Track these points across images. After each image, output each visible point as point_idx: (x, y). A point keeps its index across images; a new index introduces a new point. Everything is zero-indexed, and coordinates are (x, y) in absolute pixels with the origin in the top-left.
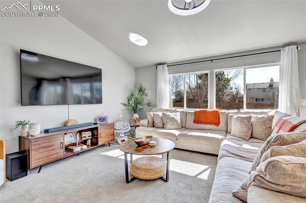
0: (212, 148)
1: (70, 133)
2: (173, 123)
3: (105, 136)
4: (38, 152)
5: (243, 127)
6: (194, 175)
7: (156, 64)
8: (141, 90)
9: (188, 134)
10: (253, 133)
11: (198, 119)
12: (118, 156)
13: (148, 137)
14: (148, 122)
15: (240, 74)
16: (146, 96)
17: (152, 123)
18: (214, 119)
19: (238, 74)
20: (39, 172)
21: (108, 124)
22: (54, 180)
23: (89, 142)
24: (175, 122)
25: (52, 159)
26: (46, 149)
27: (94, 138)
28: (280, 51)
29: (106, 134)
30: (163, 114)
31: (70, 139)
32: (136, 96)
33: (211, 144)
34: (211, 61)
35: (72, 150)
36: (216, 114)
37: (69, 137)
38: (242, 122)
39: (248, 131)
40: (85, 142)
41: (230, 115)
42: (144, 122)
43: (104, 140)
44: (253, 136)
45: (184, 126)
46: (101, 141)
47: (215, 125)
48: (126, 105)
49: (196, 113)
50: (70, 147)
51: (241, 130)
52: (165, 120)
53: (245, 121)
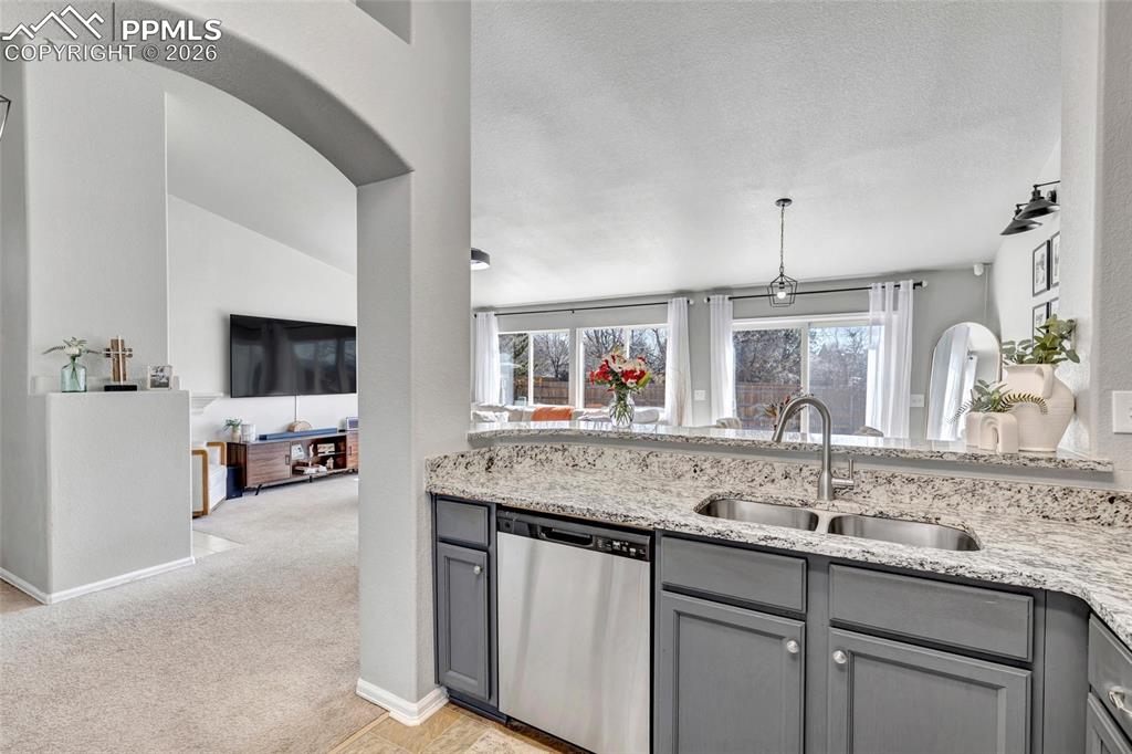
1: (297, 443)
4: (257, 465)
23: (330, 462)
26: (267, 462)
27: (339, 455)
28: (668, 303)
31: (300, 454)
34: (571, 311)
35: (302, 473)
37: (298, 449)
40: (323, 461)
46: (351, 462)
49: (535, 413)
50: (298, 468)
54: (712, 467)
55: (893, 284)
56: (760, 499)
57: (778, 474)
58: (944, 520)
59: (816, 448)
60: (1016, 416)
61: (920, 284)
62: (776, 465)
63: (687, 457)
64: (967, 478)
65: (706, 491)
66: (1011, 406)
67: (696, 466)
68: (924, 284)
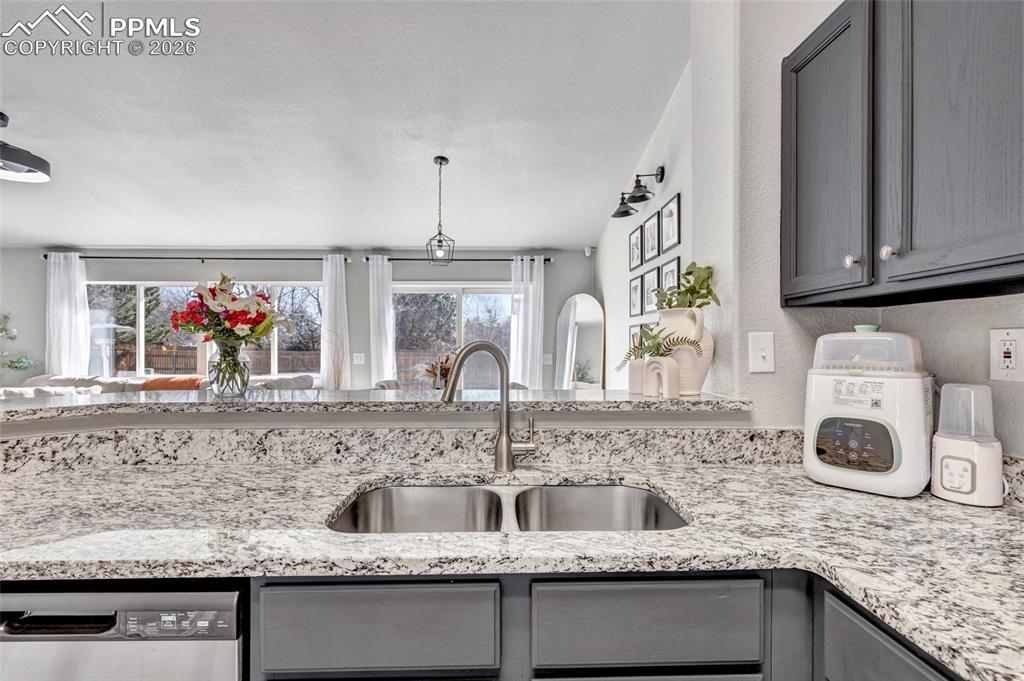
34: (201, 260)
54: (362, 443)
55: (529, 257)
56: (426, 482)
57: (447, 444)
58: (630, 479)
59: (492, 407)
60: (676, 359)
61: (549, 260)
62: (444, 432)
63: (326, 432)
64: (640, 429)
65: (352, 480)
66: (671, 350)
67: (340, 443)
68: (552, 260)
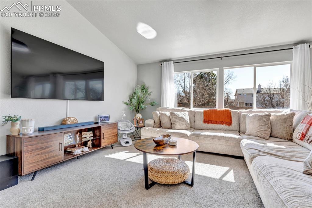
0: (228, 149)
1: (68, 132)
2: (182, 123)
3: (109, 137)
4: (32, 154)
5: (262, 126)
6: (218, 177)
7: (161, 60)
8: (143, 89)
9: (201, 134)
10: (272, 132)
11: (209, 119)
12: (126, 158)
13: (164, 136)
14: (154, 122)
15: (231, 79)
16: (149, 95)
17: (159, 123)
18: (226, 119)
19: (229, 79)
20: (32, 179)
21: (111, 123)
22: (55, 189)
23: (90, 144)
24: (184, 121)
25: (49, 163)
26: (43, 151)
27: (96, 139)
28: (293, 48)
29: (109, 134)
30: (171, 113)
31: (70, 140)
32: (140, 94)
33: (228, 144)
34: (220, 58)
35: (71, 153)
36: (228, 113)
37: (68, 137)
38: (261, 120)
39: (268, 130)
40: (85, 144)
41: (242, 114)
42: (150, 122)
43: (107, 141)
44: (273, 134)
45: (193, 126)
46: (104, 142)
47: (227, 125)
48: (127, 104)
49: (205, 113)
50: (68, 150)
51: (259, 129)
52: (173, 120)
53: (264, 119)
